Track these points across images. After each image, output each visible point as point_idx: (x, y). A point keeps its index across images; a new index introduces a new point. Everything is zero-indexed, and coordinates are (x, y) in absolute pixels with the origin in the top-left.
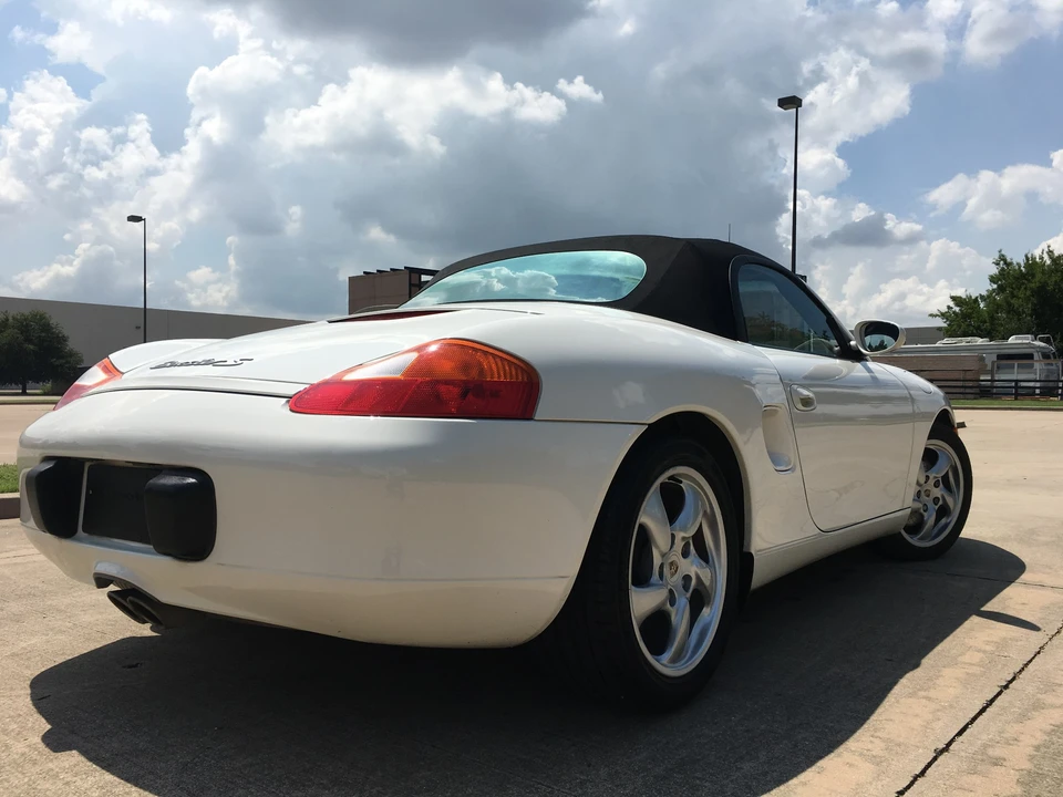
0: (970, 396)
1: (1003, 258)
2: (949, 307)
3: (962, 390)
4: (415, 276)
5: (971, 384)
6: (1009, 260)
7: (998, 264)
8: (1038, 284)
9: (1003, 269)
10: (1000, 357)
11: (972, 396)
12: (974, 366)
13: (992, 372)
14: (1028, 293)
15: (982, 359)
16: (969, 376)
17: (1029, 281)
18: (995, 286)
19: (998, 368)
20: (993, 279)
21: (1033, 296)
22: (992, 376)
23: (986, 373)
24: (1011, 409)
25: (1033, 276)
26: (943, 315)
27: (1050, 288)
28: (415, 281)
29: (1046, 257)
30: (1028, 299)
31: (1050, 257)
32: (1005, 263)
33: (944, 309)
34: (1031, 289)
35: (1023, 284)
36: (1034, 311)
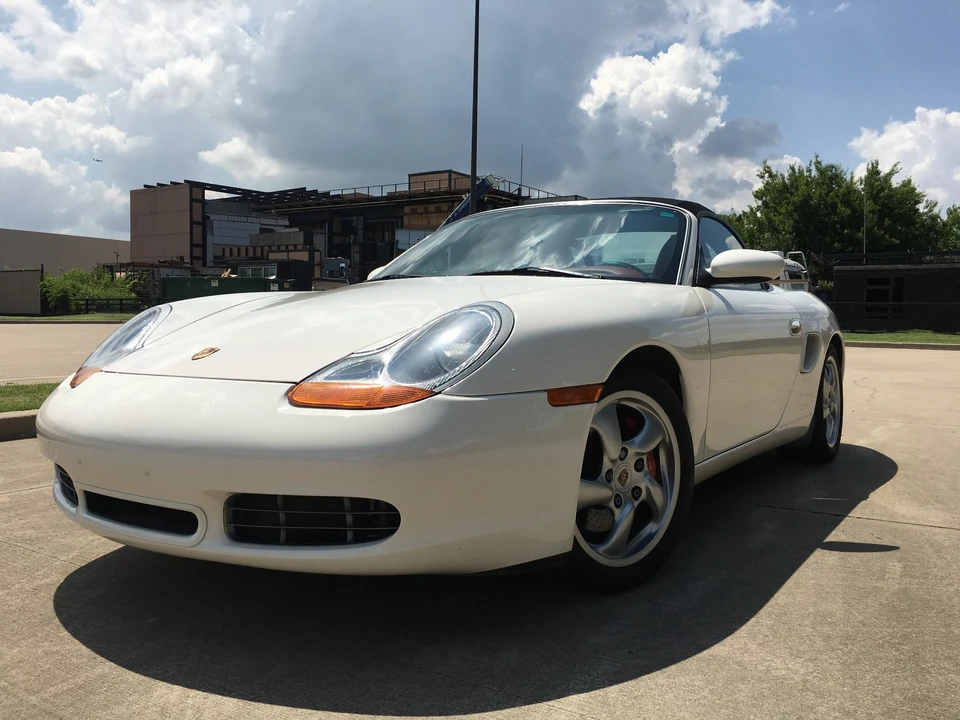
1: (768, 170)
4: (196, 191)
6: (774, 171)
7: (762, 177)
8: (801, 198)
9: (768, 183)
14: (790, 208)
17: (792, 194)
18: (760, 203)
20: (758, 195)
21: (795, 211)
25: (797, 188)
27: (814, 202)
28: (197, 196)
29: (813, 168)
30: (789, 215)
31: (818, 169)
32: (770, 176)
34: (794, 203)
35: (787, 198)
36: (796, 228)
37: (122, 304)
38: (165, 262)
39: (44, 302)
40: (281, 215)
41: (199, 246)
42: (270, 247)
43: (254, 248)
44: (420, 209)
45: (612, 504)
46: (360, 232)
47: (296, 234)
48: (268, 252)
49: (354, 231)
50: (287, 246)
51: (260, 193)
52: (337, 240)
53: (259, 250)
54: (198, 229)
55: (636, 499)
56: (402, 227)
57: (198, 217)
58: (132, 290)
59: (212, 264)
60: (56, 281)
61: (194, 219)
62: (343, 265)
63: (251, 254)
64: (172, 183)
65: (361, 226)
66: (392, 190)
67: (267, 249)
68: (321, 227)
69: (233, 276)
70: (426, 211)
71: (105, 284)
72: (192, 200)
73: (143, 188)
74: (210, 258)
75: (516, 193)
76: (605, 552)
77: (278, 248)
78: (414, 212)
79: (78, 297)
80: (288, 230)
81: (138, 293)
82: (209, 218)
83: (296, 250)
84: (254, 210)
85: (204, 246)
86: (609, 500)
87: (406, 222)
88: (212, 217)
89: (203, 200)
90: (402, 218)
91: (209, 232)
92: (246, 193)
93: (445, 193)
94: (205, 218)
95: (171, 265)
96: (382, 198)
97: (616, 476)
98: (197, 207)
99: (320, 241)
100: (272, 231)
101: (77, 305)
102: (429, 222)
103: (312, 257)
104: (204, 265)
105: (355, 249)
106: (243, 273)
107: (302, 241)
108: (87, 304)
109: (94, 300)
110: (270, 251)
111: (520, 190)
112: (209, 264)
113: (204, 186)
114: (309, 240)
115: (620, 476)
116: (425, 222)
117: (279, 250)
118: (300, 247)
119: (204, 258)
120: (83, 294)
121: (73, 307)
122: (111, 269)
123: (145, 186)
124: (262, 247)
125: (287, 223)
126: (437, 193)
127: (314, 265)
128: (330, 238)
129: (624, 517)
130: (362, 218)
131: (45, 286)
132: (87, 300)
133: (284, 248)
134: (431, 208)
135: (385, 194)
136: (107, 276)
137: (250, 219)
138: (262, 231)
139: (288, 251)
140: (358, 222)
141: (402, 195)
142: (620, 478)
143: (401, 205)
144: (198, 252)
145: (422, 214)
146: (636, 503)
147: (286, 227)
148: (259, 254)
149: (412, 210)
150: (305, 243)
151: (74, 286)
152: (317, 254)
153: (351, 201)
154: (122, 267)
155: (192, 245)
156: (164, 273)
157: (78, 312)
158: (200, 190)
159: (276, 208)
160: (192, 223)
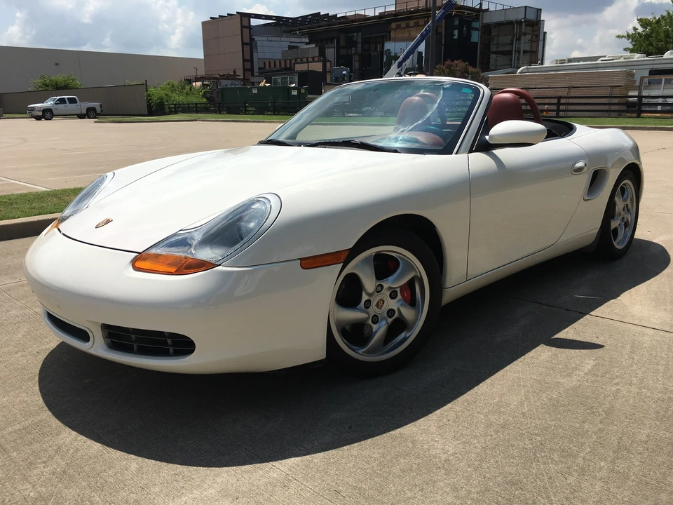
0: (613, 114)
2: (635, 29)
3: (606, 108)
4: (245, 20)
5: (616, 101)
10: (653, 72)
11: (616, 114)
12: (621, 82)
13: (639, 89)
15: (631, 75)
16: (617, 92)
19: (649, 83)
22: (640, 92)
23: (634, 88)
24: (655, 129)
26: (629, 36)
28: (245, 23)
33: (631, 32)
37: (196, 107)
38: (224, 75)
39: (149, 106)
40: (303, 35)
41: (248, 61)
42: (296, 60)
43: (285, 61)
44: (403, 24)
45: (370, 322)
46: (359, 45)
47: (313, 49)
48: (295, 64)
49: (355, 44)
50: (307, 58)
51: (288, 19)
52: (343, 52)
53: (288, 62)
54: (247, 48)
55: (390, 317)
56: (390, 40)
57: (247, 40)
58: (204, 96)
59: (257, 74)
60: (157, 92)
61: (245, 41)
62: (344, 72)
63: (283, 66)
64: (228, 14)
65: (360, 40)
66: (382, 10)
67: (293, 61)
68: (331, 43)
69: (267, 85)
70: (408, 26)
71: (187, 94)
72: (242, 27)
73: (209, 19)
74: (256, 70)
75: (478, 7)
76: (363, 352)
77: (302, 60)
78: (398, 27)
79: (170, 102)
80: (308, 46)
81: (207, 98)
82: (254, 39)
83: (313, 61)
84: (285, 32)
85: (251, 61)
86: (368, 319)
87: (393, 35)
88: (256, 38)
89: (250, 27)
90: (390, 33)
91: (254, 50)
92: (278, 19)
93: (423, 10)
94: (252, 40)
95: (227, 77)
96: (375, 17)
97: (374, 303)
98: (246, 31)
99: (330, 53)
100: (297, 47)
101: (169, 108)
102: (410, 34)
103: (324, 67)
104: (253, 75)
105: (356, 58)
106: (276, 82)
107: (318, 55)
108: (175, 108)
109: (180, 104)
110: (296, 63)
111: (481, 4)
112: (256, 74)
113: (250, 16)
114: (322, 53)
115: (378, 302)
116: (406, 35)
117: (302, 62)
118: (316, 59)
119: (252, 70)
120: (173, 100)
121: (167, 110)
122: (189, 82)
123: (211, 18)
124: (290, 60)
125: (307, 40)
126: (417, 11)
127: (326, 72)
128: (338, 52)
129: (380, 330)
130: (360, 34)
131: (149, 95)
132: (176, 104)
133: (305, 60)
134: (412, 23)
135: (377, 14)
136: (188, 87)
137: (283, 39)
138: (290, 47)
139: (308, 62)
140: (358, 37)
141: (390, 14)
142: (377, 305)
143: (390, 22)
144: (248, 65)
145: (404, 28)
146: (390, 320)
147: (307, 44)
148: (288, 66)
149: (397, 25)
150: (320, 56)
151: (167, 95)
152: (328, 64)
153: (353, 21)
154: (197, 80)
155: (244, 60)
156: (224, 83)
157: (170, 113)
158: (247, 19)
159: (299, 30)
160: (243, 44)
